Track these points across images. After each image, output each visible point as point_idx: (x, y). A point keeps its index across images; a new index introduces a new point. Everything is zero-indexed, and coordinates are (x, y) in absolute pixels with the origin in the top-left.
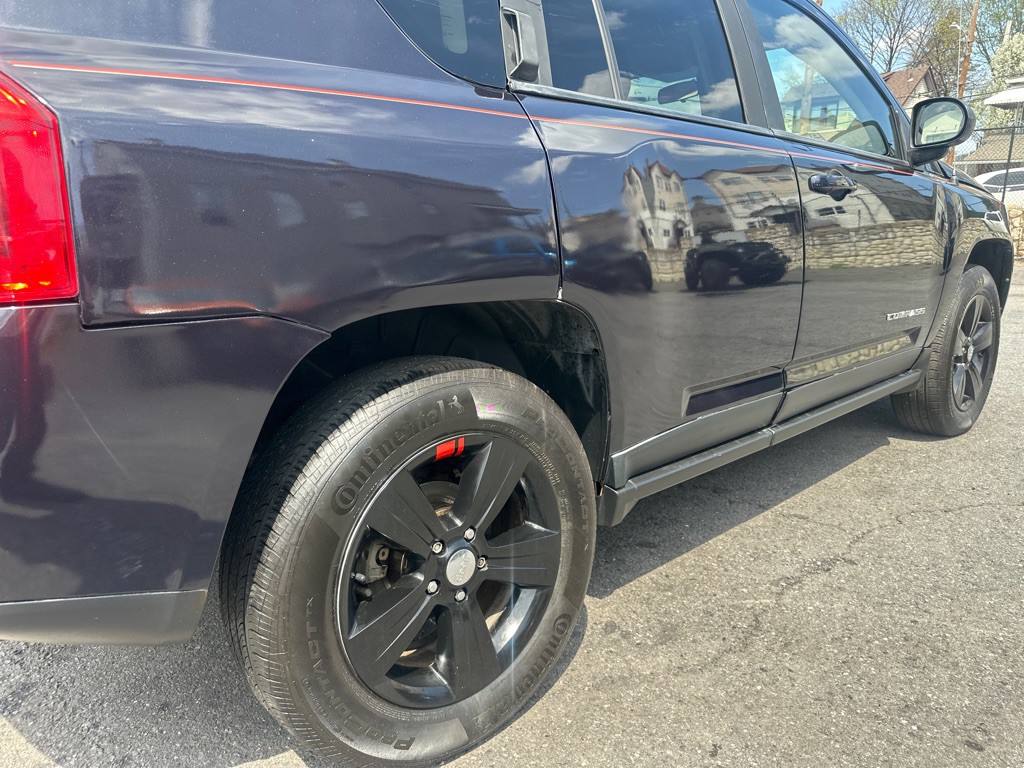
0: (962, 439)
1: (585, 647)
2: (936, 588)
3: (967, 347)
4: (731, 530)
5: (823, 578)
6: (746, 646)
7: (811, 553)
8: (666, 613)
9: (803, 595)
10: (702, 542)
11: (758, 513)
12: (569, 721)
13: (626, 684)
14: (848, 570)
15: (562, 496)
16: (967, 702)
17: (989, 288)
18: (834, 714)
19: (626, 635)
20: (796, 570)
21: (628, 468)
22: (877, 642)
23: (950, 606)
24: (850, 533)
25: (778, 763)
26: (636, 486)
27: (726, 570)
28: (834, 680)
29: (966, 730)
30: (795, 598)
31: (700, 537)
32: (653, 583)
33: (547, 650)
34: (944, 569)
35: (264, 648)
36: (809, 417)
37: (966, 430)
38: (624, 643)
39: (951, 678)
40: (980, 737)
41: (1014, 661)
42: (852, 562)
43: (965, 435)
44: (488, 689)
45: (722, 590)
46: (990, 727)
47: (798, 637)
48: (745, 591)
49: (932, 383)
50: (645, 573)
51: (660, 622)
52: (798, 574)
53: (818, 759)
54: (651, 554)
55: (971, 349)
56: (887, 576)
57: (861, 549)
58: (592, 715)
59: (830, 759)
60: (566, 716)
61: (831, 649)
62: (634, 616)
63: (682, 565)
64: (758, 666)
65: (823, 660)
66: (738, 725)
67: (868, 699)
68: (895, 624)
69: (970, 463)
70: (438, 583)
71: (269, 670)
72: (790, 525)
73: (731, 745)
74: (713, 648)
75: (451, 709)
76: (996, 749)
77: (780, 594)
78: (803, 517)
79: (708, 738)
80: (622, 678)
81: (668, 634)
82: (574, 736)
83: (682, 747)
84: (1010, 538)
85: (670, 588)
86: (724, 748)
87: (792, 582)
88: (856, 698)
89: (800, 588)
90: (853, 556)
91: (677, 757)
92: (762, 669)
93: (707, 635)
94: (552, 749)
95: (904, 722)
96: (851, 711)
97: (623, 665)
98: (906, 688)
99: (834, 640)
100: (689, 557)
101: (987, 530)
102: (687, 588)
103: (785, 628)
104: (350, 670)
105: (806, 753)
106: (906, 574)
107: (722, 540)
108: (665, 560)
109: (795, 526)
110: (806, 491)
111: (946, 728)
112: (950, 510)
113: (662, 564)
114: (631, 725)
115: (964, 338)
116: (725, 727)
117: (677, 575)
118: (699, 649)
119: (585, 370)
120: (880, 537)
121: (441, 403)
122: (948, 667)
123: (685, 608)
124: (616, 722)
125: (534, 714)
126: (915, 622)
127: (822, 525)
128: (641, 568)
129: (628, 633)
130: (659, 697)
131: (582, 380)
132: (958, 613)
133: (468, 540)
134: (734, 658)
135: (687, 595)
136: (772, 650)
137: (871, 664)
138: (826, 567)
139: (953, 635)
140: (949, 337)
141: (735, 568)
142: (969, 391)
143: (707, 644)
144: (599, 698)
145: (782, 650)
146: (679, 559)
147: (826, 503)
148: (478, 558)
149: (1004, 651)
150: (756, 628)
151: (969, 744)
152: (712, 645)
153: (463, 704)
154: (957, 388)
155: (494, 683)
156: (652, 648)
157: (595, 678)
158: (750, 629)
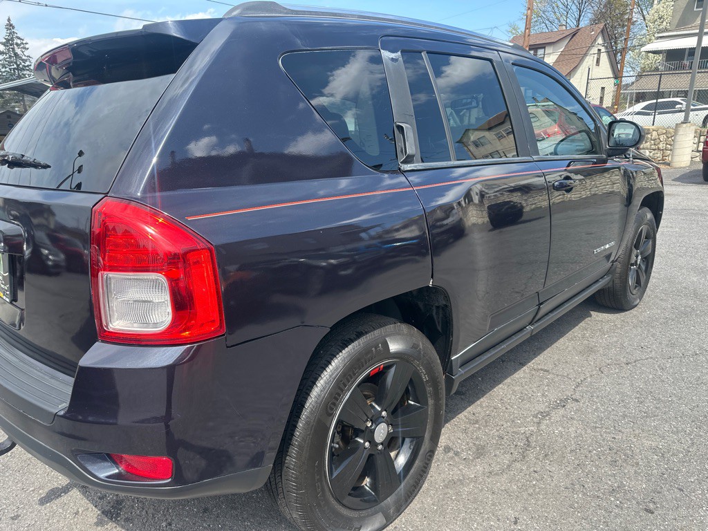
0: (634, 311)
1: (435, 462)
2: (624, 416)
3: (637, 257)
4: (506, 381)
5: (562, 411)
6: (524, 457)
7: (553, 396)
8: (477, 438)
9: (552, 423)
10: (490, 390)
11: (520, 369)
12: (435, 508)
13: (462, 484)
14: (575, 406)
15: (430, 387)
16: (644, 486)
17: (650, 221)
18: (576, 496)
19: (457, 454)
20: (546, 407)
21: (459, 362)
22: (595, 452)
23: (632, 428)
24: (574, 381)
25: (550, 526)
26: (463, 372)
27: (506, 408)
28: (574, 476)
29: (644, 502)
30: (547, 425)
31: (489, 387)
32: (467, 419)
33: (422, 471)
34: (628, 403)
35: (294, 489)
36: (551, 315)
37: (636, 306)
38: (457, 459)
39: (635, 472)
40: (651, 506)
41: (668, 460)
42: (577, 401)
43: (636, 309)
44: (393, 495)
45: (506, 422)
46: (657, 500)
47: (552, 451)
48: (519, 421)
49: (617, 281)
50: (461, 413)
51: (475, 444)
52: (547, 410)
53: (570, 523)
54: (462, 399)
55: (640, 257)
56: (597, 408)
57: (581, 391)
58: (447, 503)
59: (576, 522)
60: (433, 504)
61: (571, 457)
62: (459, 441)
63: (481, 406)
64: (532, 469)
65: (567, 464)
66: (526, 505)
67: (593, 486)
68: (604, 440)
69: (639, 329)
70: (370, 442)
71: (296, 500)
72: (539, 376)
73: (524, 517)
74: (506, 459)
75: (377, 507)
76: (660, 512)
77: (539, 423)
78: (546, 371)
79: (512, 514)
80: (459, 480)
81: (480, 452)
82: (439, 516)
83: (498, 520)
84: (663, 381)
85: (477, 422)
86: (521, 519)
87: (545, 415)
88: (586, 486)
89: (550, 419)
90: (577, 396)
91: (496, 526)
92: (535, 471)
93: (502, 451)
94: (429, 524)
95: (613, 499)
96: (584, 494)
97: (459, 472)
98: (612, 479)
99: (572, 451)
100: (484, 401)
101: (651, 376)
102: (486, 422)
103: (544, 445)
104: (332, 495)
105: (563, 519)
106: (607, 407)
107: (501, 388)
108: (471, 403)
109: (542, 377)
110: (545, 352)
111: (634, 502)
112: (630, 363)
113: (470, 406)
114: (469, 508)
115: (636, 251)
116: (519, 507)
117: (479, 413)
118: (499, 460)
119: (437, 313)
120: (591, 383)
121: (373, 349)
122: (633, 466)
123: (487, 434)
124: (461, 507)
125: (415, 504)
126: (614, 438)
127: (557, 375)
128: (458, 410)
129: (458, 452)
130: (481, 490)
131: (436, 319)
132: (637, 432)
133: (383, 417)
134: (518, 465)
135: (487, 426)
136: (538, 459)
137: (592, 465)
138: (563, 404)
139: (635, 446)
140: (627, 254)
141: (512, 407)
142: (638, 282)
143: (502, 457)
144: (449, 493)
145: (544, 459)
146: (478, 402)
147: (559, 360)
148: (388, 425)
149: (663, 454)
150: (528, 446)
151: (646, 510)
152: (505, 457)
153: (382, 504)
154: (631, 282)
155: (396, 492)
156: (472, 461)
157: (444, 481)
158: (525, 446)
